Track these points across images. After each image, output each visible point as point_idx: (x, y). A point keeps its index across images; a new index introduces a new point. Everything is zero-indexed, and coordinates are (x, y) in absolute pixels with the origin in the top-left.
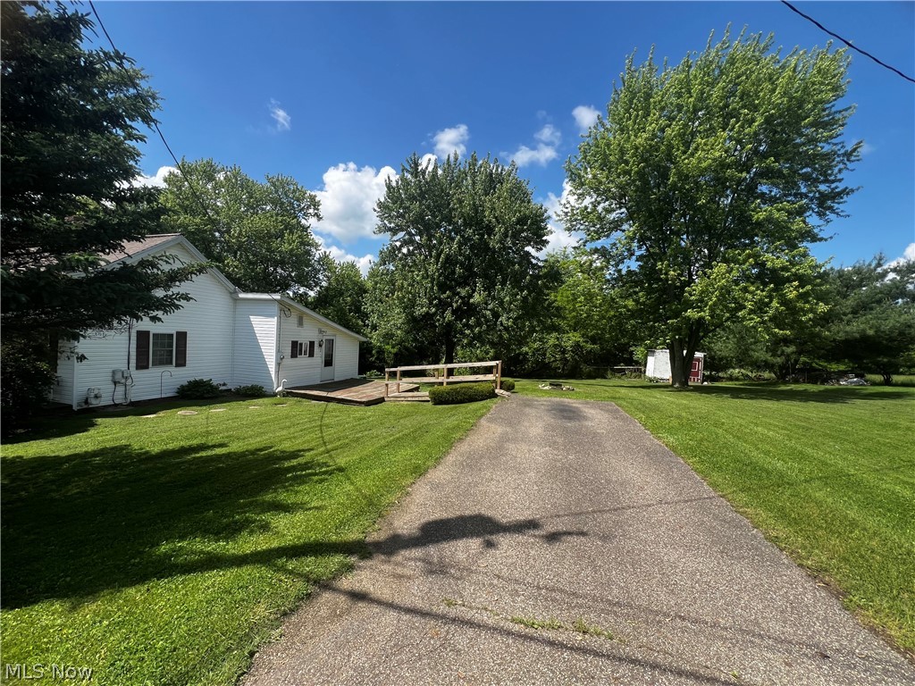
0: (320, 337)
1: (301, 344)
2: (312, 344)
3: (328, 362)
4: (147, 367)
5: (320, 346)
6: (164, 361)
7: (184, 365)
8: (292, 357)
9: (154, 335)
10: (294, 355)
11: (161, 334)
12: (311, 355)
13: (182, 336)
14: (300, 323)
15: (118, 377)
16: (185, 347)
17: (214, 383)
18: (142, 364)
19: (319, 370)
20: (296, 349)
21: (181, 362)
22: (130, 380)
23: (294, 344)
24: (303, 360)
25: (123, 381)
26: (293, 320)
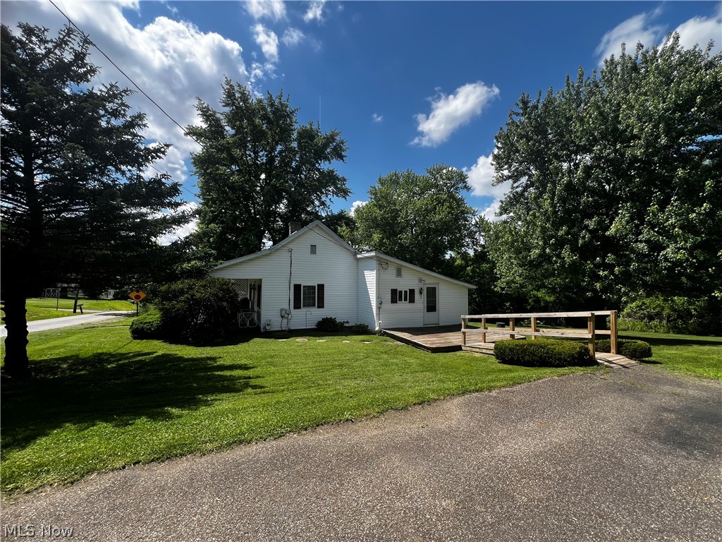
0: (421, 285)
1: (401, 292)
2: (412, 291)
3: (431, 307)
4: (300, 308)
5: (421, 293)
6: (310, 304)
7: (323, 307)
8: (392, 302)
9: (304, 287)
10: (394, 301)
11: (308, 286)
12: (412, 300)
13: (321, 287)
14: (399, 274)
15: (283, 312)
16: (323, 295)
17: (338, 321)
18: (297, 306)
19: (421, 314)
20: (396, 296)
21: (321, 305)
22: (290, 316)
23: (394, 292)
24: (403, 305)
25: (286, 316)
26: (391, 271)
